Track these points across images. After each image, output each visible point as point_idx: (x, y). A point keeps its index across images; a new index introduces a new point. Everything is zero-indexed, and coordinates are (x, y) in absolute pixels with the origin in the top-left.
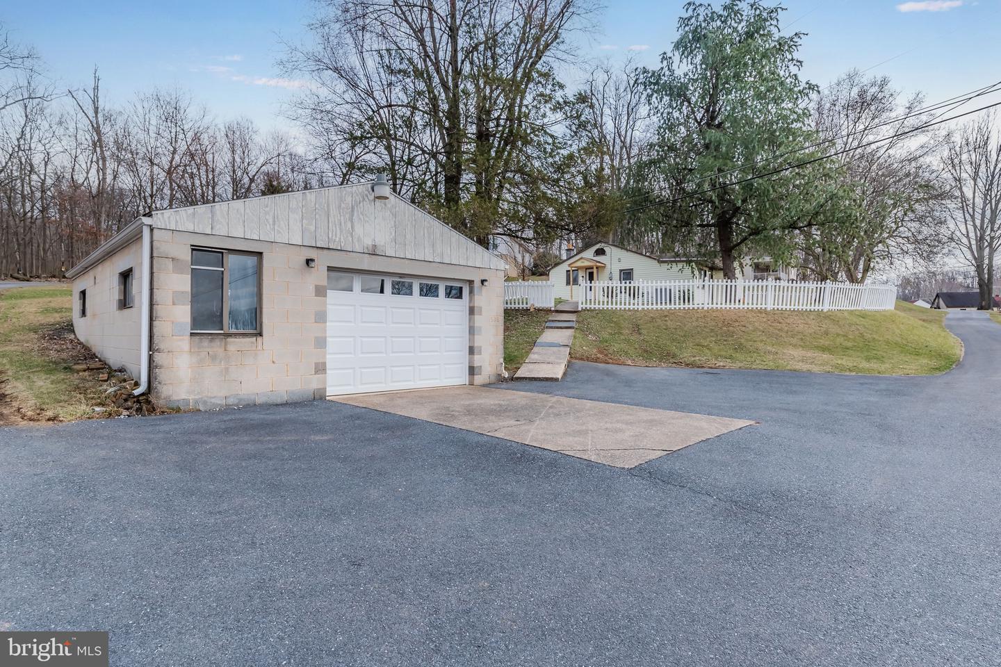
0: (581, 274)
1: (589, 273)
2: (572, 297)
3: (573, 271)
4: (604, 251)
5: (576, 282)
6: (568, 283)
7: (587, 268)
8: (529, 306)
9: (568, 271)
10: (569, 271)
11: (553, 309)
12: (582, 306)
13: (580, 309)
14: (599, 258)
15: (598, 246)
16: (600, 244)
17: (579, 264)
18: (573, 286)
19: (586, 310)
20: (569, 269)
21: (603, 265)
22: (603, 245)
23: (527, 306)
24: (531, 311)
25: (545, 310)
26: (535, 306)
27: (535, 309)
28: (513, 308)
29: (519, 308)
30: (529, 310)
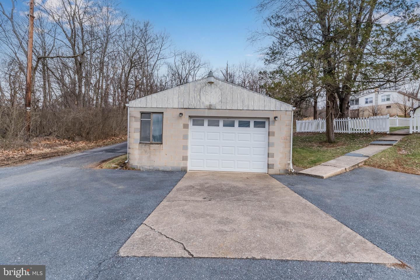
11: (388, 133)
12: (413, 130)
13: (411, 133)
23: (369, 131)
24: (371, 134)
25: (382, 133)
26: (374, 131)
27: (374, 133)
28: (359, 133)
29: (363, 132)
30: (370, 134)
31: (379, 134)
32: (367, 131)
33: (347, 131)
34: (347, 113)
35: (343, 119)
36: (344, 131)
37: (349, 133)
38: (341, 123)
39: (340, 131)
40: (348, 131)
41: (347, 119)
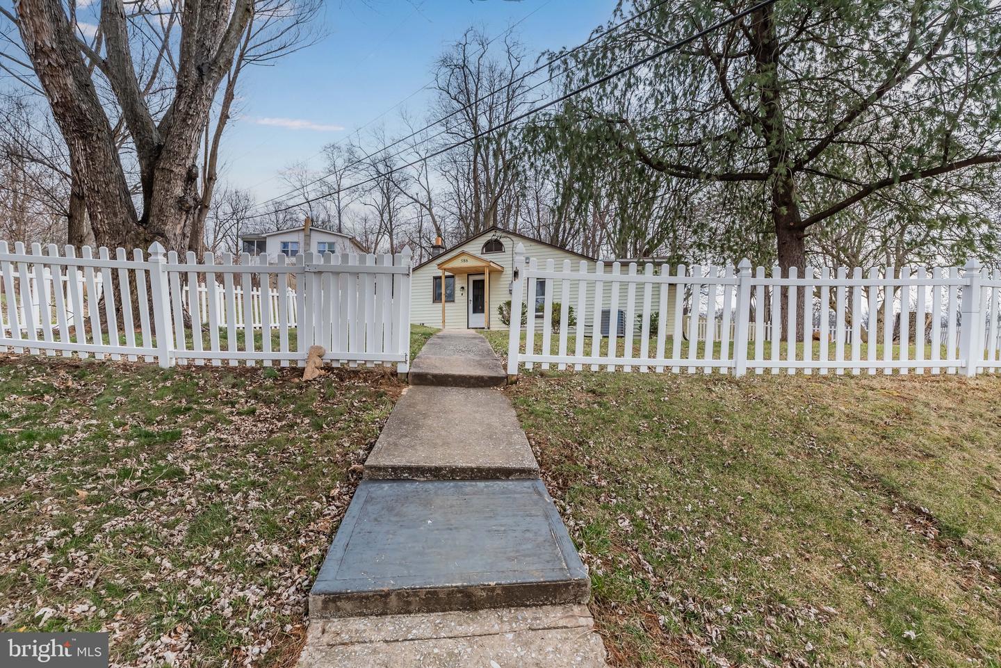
0: (459, 283)
1: (475, 282)
2: (444, 322)
3: (446, 277)
4: (501, 244)
5: (451, 298)
6: (437, 298)
7: (470, 273)
8: (301, 354)
9: (437, 279)
10: (440, 278)
11: (403, 369)
12: (520, 358)
13: (513, 370)
14: (492, 257)
15: (489, 236)
16: (492, 233)
17: (457, 264)
18: (447, 305)
19: (538, 373)
20: (439, 273)
21: (499, 268)
22: (499, 234)
23: (294, 356)
24: (308, 376)
25: (370, 372)
26: (328, 356)
27: (328, 368)
28: (234, 363)
29: (259, 362)
30: (301, 372)
31: (355, 373)
32: (285, 356)
33: (148, 351)
34: (178, 231)
35: (130, 256)
36: (124, 349)
37: (166, 363)
38: (132, 281)
39: (82, 344)
40: (155, 346)
41: (146, 259)
